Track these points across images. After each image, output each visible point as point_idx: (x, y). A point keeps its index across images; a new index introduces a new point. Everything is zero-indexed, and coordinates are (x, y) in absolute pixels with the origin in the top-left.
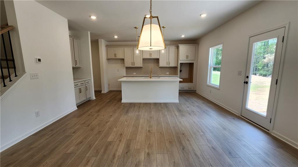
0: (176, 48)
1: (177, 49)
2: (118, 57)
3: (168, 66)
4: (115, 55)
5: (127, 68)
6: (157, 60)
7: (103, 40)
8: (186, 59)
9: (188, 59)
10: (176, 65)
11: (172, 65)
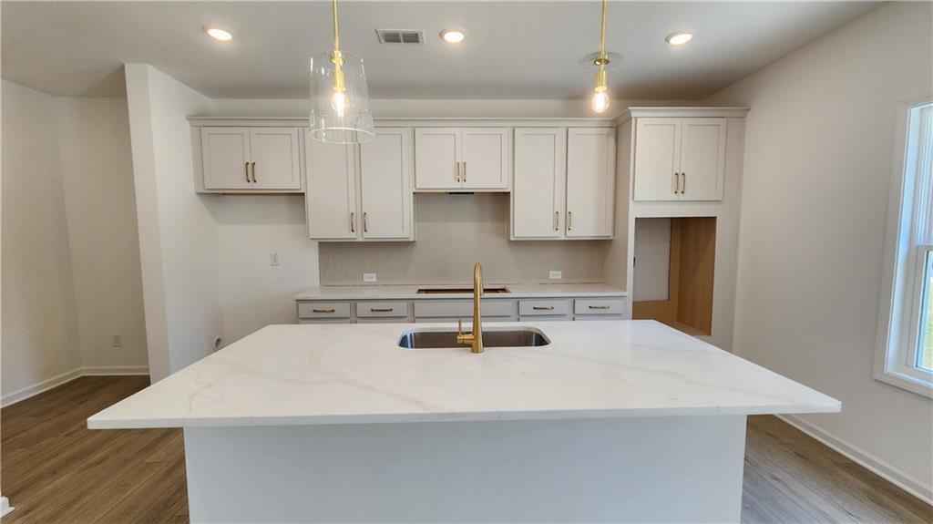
0: (606, 131)
1: (612, 140)
2: (267, 182)
3: (563, 238)
4: (250, 170)
5: (329, 248)
6: (500, 201)
7: (152, 72)
8: (674, 197)
9: (681, 197)
10: (603, 231)
11: (587, 226)
